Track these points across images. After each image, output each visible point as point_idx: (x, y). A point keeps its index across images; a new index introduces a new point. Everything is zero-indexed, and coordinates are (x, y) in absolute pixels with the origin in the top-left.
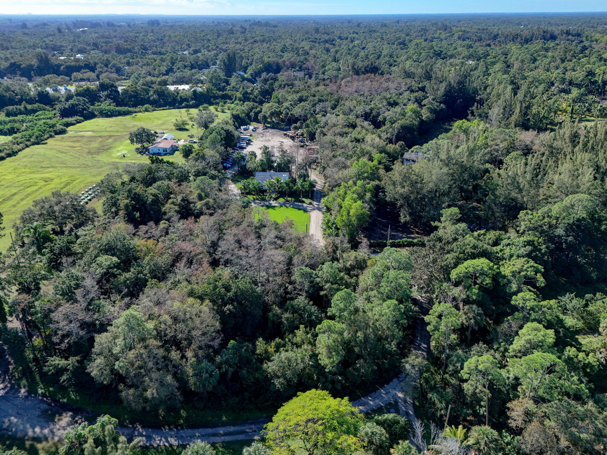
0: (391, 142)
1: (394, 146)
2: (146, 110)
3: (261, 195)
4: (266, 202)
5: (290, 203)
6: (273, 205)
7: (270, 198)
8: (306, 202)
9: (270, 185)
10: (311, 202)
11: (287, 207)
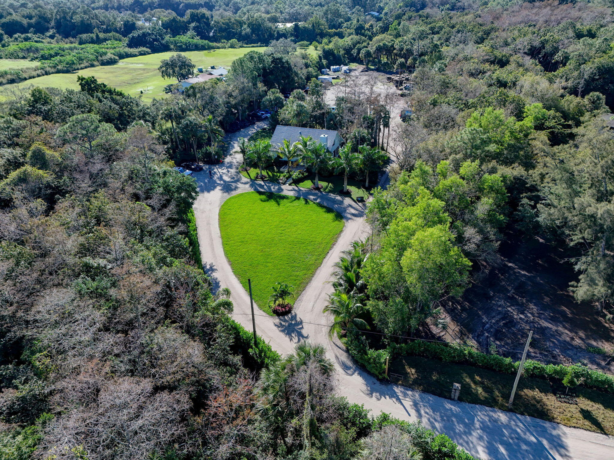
0: (574, 91)
1: (579, 99)
2: (232, 47)
3: (273, 171)
4: (275, 185)
5: (320, 194)
6: (285, 193)
7: (287, 178)
8: (352, 196)
9: (289, 152)
10: (363, 197)
11: (307, 202)
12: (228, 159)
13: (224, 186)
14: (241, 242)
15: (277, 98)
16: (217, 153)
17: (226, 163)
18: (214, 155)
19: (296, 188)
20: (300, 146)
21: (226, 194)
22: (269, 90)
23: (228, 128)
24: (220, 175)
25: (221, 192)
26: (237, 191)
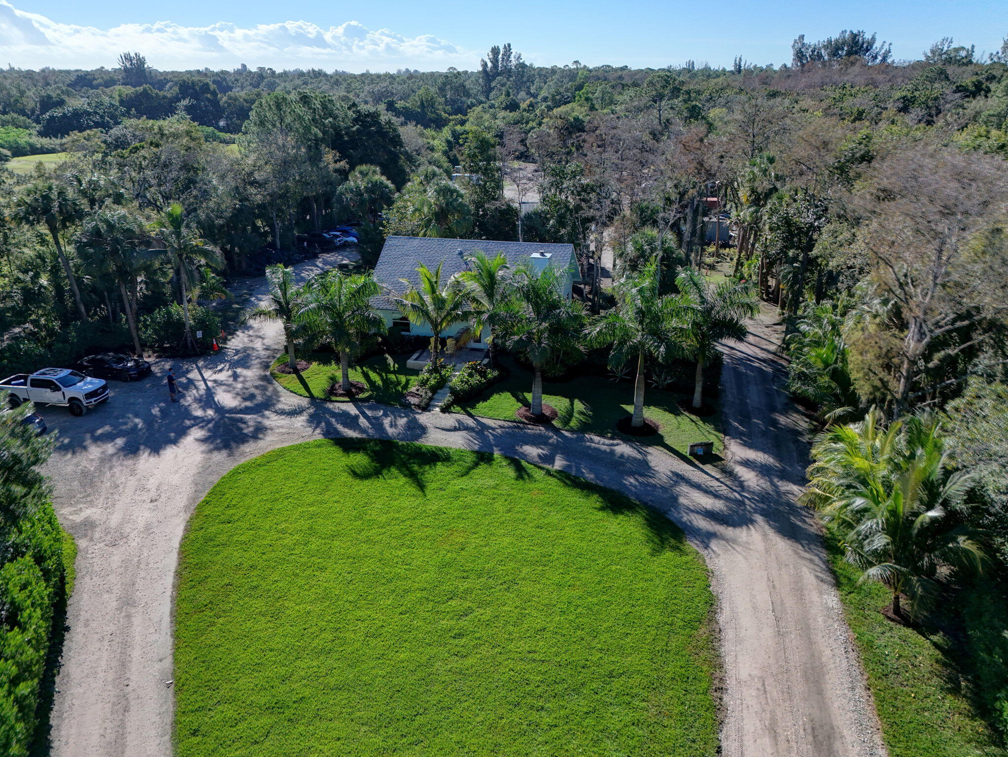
3: (385, 368)
4: (396, 414)
5: (554, 439)
6: (435, 439)
7: (434, 390)
8: (668, 441)
9: (439, 303)
10: (711, 445)
11: (521, 472)
12: (237, 342)
13: (217, 426)
14: (271, 709)
15: (376, 187)
16: (201, 323)
17: (230, 352)
18: (193, 330)
19: (470, 422)
20: (473, 286)
21: (220, 457)
22: (352, 168)
23: (244, 265)
24: (208, 389)
25: (204, 447)
26: (261, 444)
